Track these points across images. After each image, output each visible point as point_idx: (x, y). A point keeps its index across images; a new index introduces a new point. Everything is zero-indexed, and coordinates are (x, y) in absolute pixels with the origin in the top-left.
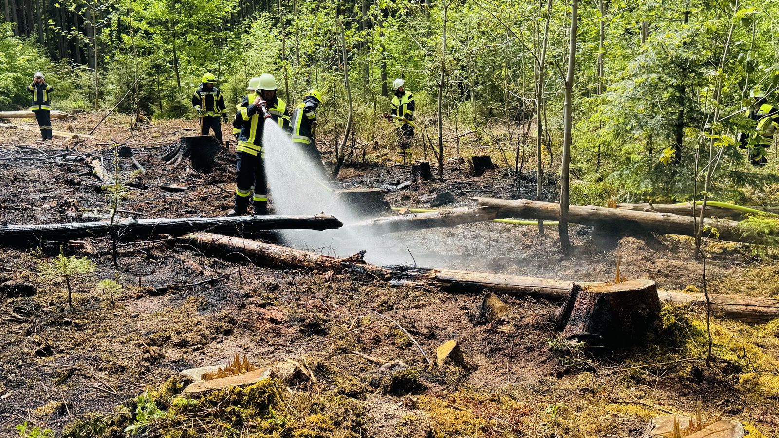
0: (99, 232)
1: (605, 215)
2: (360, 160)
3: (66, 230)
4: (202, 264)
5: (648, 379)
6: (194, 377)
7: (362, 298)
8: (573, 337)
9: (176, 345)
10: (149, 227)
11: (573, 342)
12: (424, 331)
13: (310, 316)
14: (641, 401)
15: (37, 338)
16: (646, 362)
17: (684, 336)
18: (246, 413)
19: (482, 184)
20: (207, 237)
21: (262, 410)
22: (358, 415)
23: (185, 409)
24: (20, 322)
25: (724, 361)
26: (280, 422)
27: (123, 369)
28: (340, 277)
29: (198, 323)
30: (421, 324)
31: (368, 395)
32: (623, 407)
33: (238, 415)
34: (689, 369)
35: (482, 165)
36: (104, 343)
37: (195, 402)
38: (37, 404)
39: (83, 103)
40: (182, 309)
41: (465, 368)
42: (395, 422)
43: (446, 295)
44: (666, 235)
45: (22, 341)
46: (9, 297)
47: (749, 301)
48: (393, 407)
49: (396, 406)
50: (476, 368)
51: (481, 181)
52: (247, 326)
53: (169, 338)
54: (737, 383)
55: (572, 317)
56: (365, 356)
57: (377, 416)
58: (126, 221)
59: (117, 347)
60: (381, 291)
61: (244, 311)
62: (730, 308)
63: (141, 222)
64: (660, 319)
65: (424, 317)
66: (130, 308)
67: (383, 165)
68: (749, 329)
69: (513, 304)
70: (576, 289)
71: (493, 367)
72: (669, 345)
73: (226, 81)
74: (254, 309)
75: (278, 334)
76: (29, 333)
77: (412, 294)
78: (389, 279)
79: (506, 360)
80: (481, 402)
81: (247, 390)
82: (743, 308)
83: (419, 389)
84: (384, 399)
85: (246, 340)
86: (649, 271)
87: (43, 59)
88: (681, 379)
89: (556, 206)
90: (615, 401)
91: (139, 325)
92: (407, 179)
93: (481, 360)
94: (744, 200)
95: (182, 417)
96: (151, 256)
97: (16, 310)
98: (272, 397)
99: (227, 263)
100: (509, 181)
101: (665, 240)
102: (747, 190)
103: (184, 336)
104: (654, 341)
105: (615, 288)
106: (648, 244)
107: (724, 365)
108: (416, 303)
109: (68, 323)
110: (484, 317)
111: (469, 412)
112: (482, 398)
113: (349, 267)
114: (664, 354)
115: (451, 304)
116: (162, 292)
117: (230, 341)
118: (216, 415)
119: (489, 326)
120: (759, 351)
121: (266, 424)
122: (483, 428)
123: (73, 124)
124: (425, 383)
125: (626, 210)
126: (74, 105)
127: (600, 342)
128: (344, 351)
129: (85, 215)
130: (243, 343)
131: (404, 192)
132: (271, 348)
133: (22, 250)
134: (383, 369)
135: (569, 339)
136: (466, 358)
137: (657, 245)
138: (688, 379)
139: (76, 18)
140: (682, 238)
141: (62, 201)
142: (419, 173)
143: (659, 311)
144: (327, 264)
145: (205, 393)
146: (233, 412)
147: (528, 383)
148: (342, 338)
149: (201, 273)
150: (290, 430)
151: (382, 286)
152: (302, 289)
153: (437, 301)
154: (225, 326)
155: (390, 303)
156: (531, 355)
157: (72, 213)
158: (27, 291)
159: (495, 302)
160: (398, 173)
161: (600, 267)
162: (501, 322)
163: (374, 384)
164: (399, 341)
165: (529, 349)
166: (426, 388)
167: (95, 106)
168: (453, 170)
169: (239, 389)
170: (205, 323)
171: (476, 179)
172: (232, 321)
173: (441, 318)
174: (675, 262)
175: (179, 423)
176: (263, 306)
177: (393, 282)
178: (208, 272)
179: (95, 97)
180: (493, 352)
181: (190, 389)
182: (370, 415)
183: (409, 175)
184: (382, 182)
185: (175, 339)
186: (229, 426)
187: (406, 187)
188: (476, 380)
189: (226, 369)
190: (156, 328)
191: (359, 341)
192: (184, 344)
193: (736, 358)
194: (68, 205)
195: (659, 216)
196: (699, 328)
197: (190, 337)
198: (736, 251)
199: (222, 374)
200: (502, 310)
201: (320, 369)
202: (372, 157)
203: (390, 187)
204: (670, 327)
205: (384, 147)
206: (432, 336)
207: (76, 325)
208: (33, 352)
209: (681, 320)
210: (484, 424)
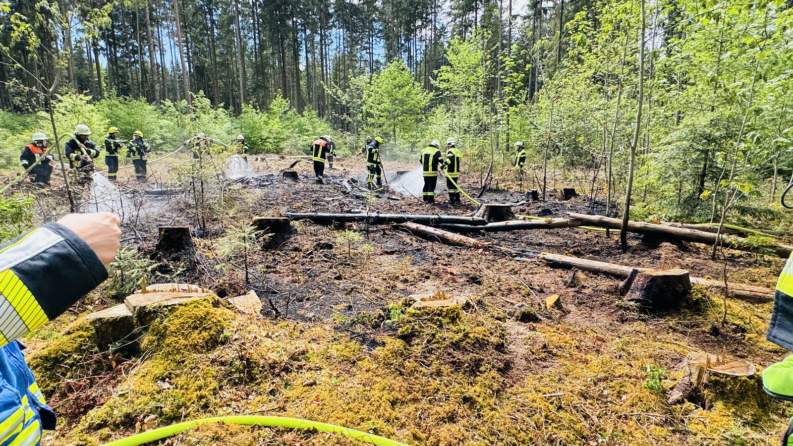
0: (361, 219)
1: (652, 228)
2: (495, 187)
3: (344, 217)
4: (411, 240)
5: (681, 329)
6: (417, 299)
7: (500, 266)
8: (632, 300)
9: (402, 281)
10: (385, 218)
11: (632, 303)
12: (537, 288)
13: (473, 273)
14: (677, 342)
15: (335, 270)
16: (680, 319)
17: (706, 306)
18: (444, 321)
19: (569, 205)
20: (414, 226)
21: (453, 320)
22: (503, 330)
23: (414, 315)
24: (326, 262)
25: (734, 324)
26: (462, 329)
27: (377, 291)
28: (486, 253)
29: (412, 271)
30: (535, 283)
31: (507, 320)
32: (665, 345)
33: (440, 321)
34: (709, 327)
35: (569, 193)
36: (366, 276)
37: (419, 312)
38: (337, 304)
39: (348, 152)
40: (403, 263)
41: (563, 311)
42: (523, 336)
43: (549, 269)
44: (692, 243)
45: (328, 271)
46: (321, 249)
47: (752, 289)
48: (522, 328)
49: (523, 328)
50: (569, 312)
51: (568, 203)
52: (437, 275)
53: (398, 277)
54: (744, 339)
55: (632, 288)
56: (504, 298)
57: (513, 332)
58: (374, 214)
59: (373, 279)
60: (510, 263)
61: (435, 267)
62: (738, 292)
63: (381, 215)
64: (691, 294)
65: (537, 280)
66: (377, 259)
67: (508, 191)
68: (752, 306)
69: (591, 277)
70: (635, 272)
71: (579, 313)
72: (695, 311)
73: (419, 141)
74: (441, 266)
75: (455, 281)
76: (331, 268)
77: (529, 267)
78: (515, 256)
79: (588, 309)
80: (575, 332)
81: (445, 309)
82: (748, 293)
83: (536, 320)
84: (516, 323)
85: (437, 282)
86: (680, 264)
87: (330, 129)
88: (704, 332)
89: (619, 221)
90: (660, 340)
91: (382, 269)
92: (523, 200)
93: (572, 308)
94: (746, 224)
95: (412, 319)
96: (385, 234)
97: (325, 256)
98: (458, 314)
99: (424, 240)
100: (587, 204)
101: (691, 246)
102: (748, 218)
103: (406, 277)
104: (685, 307)
105: (661, 273)
106: (679, 248)
107: (734, 327)
108: (531, 271)
109: (349, 265)
110: (573, 283)
111: (568, 337)
112: (575, 330)
113: (492, 248)
114: (692, 316)
115: (552, 274)
116: (392, 253)
117: (428, 282)
118: (429, 320)
119: (576, 289)
120: (760, 322)
121: (455, 328)
122: (577, 347)
123: (343, 163)
124: (540, 317)
125: (665, 226)
126: (343, 153)
127: (649, 304)
128: (492, 294)
129: (352, 210)
130: (435, 284)
131: (521, 207)
132: (451, 289)
133: (324, 226)
134: (515, 306)
135: (629, 301)
136: (564, 306)
137: (685, 250)
138: (708, 333)
139: (346, 108)
140: (703, 245)
141: (341, 202)
142: (531, 196)
143: (690, 289)
144: (480, 245)
145: (423, 308)
146: (438, 320)
147: (603, 324)
148: (490, 287)
149: (411, 245)
150: (468, 333)
151: (511, 260)
152: (466, 257)
153: (544, 271)
154: (427, 274)
155: (516, 270)
156: (604, 308)
157: (346, 209)
158: (330, 247)
159: (581, 275)
160: (517, 196)
161: (646, 260)
162: (583, 287)
163: (511, 314)
164: (523, 292)
165: (603, 304)
166: (541, 320)
167: (353, 153)
168: (551, 196)
169: (440, 308)
170: (416, 272)
171: (565, 202)
172: (429, 272)
173: (547, 281)
174: (698, 260)
175: (410, 322)
176: (446, 265)
177: (517, 258)
178: (415, 244)
179: (353, 149)
180: (580, 304)
181: (416, 305)
182: (508, 331)
183: (524, 197)
184: (508, 200)
185: (401, 278)
186: (436, 327)
187: (523, 204)
188: (570, 319)
189: (433, 297)
190: (391, 271)
191: (500, 290)
192: (406, 281)
193: (743, 323)
194: (344, 204)
195: (688, 231)
196: (717, 302)
197: (409, 277)
198: (741, 256)
199: (431, 299)
200: (585, 280)
201: (480, 303)
202: (502, 186)
203: (513, 204)
204: (697, 300)
205: (508, 180)
206: (541, 291)
207: (353, 266)
208: (333, 277)
209: (705, 296)
210: (577, 344)
